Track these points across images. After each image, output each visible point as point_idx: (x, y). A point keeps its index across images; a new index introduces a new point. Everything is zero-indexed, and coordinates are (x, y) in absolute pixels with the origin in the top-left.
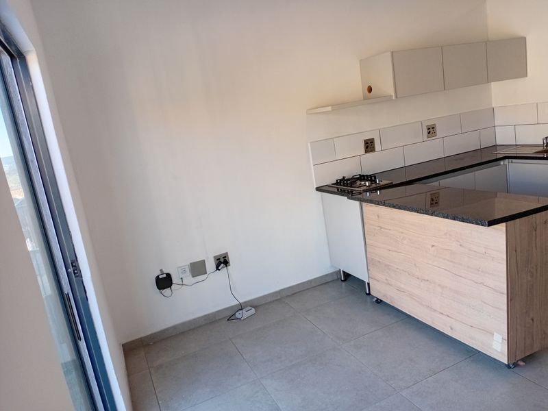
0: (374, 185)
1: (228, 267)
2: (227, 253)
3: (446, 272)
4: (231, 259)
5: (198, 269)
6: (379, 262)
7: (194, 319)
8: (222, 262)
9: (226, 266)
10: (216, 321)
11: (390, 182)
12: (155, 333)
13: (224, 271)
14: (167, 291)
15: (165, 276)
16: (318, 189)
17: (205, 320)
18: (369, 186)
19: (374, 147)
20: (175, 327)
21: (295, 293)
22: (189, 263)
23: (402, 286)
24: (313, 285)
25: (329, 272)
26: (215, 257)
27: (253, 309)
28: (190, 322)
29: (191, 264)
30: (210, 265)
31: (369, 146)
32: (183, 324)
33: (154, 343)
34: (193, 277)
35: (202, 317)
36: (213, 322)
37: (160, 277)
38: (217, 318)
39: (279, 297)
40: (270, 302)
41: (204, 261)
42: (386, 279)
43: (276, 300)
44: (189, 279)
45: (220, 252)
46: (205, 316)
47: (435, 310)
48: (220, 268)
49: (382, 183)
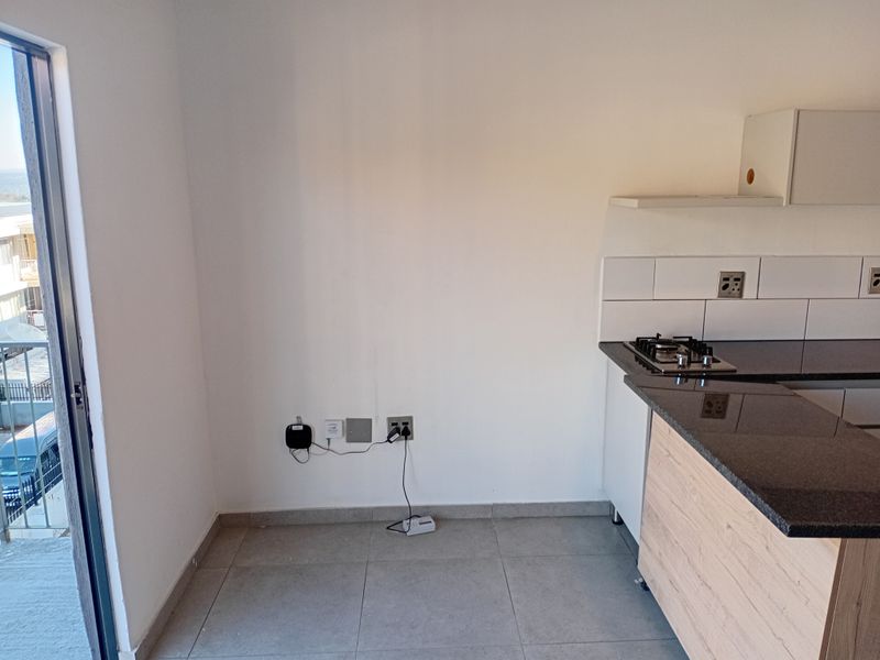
0: (694, 367)
1: (409, 442)
2: (411, 418)
3: (737, 587)
4: (416, 428)
5: (358, 430)
6: (657, 516)
7: (337, 510)
8: (401, 430)
9: (406, 439)
10: (372, 522)
11: (733, 367)
12: (270, 513)
13: (399, 445)
14: (301, 454)
15: (301, 428)
16: (604, 345)
17: (355, 516)
18: (683, 366)
19: (741, 290)
20: (304, 512)
21: (522, 518)
22: (344, 419)
23: (677, 578)
24: (559, 513)
25: (596, 500)
26: (389, 419)
27: (433, 523)
28: (329, 511)
29: (347, 419)
30: (380, 430)
31: (731, 285)
32: (319, 511)
33: (268, 527)
34: (348, 441)
35: (350, 509)
36: (365, 523)
37: (294, 428)
38: (374, 519)
39: (489, 516)
40: (472, 520)
41: (371, 420)
42: (660, 554)
43: (482, 519)
44: (340, 443)
45: (401, 413)
46: (355, 509)
47: (709, 650)
48: (392, 439)
49: (715, 366)
